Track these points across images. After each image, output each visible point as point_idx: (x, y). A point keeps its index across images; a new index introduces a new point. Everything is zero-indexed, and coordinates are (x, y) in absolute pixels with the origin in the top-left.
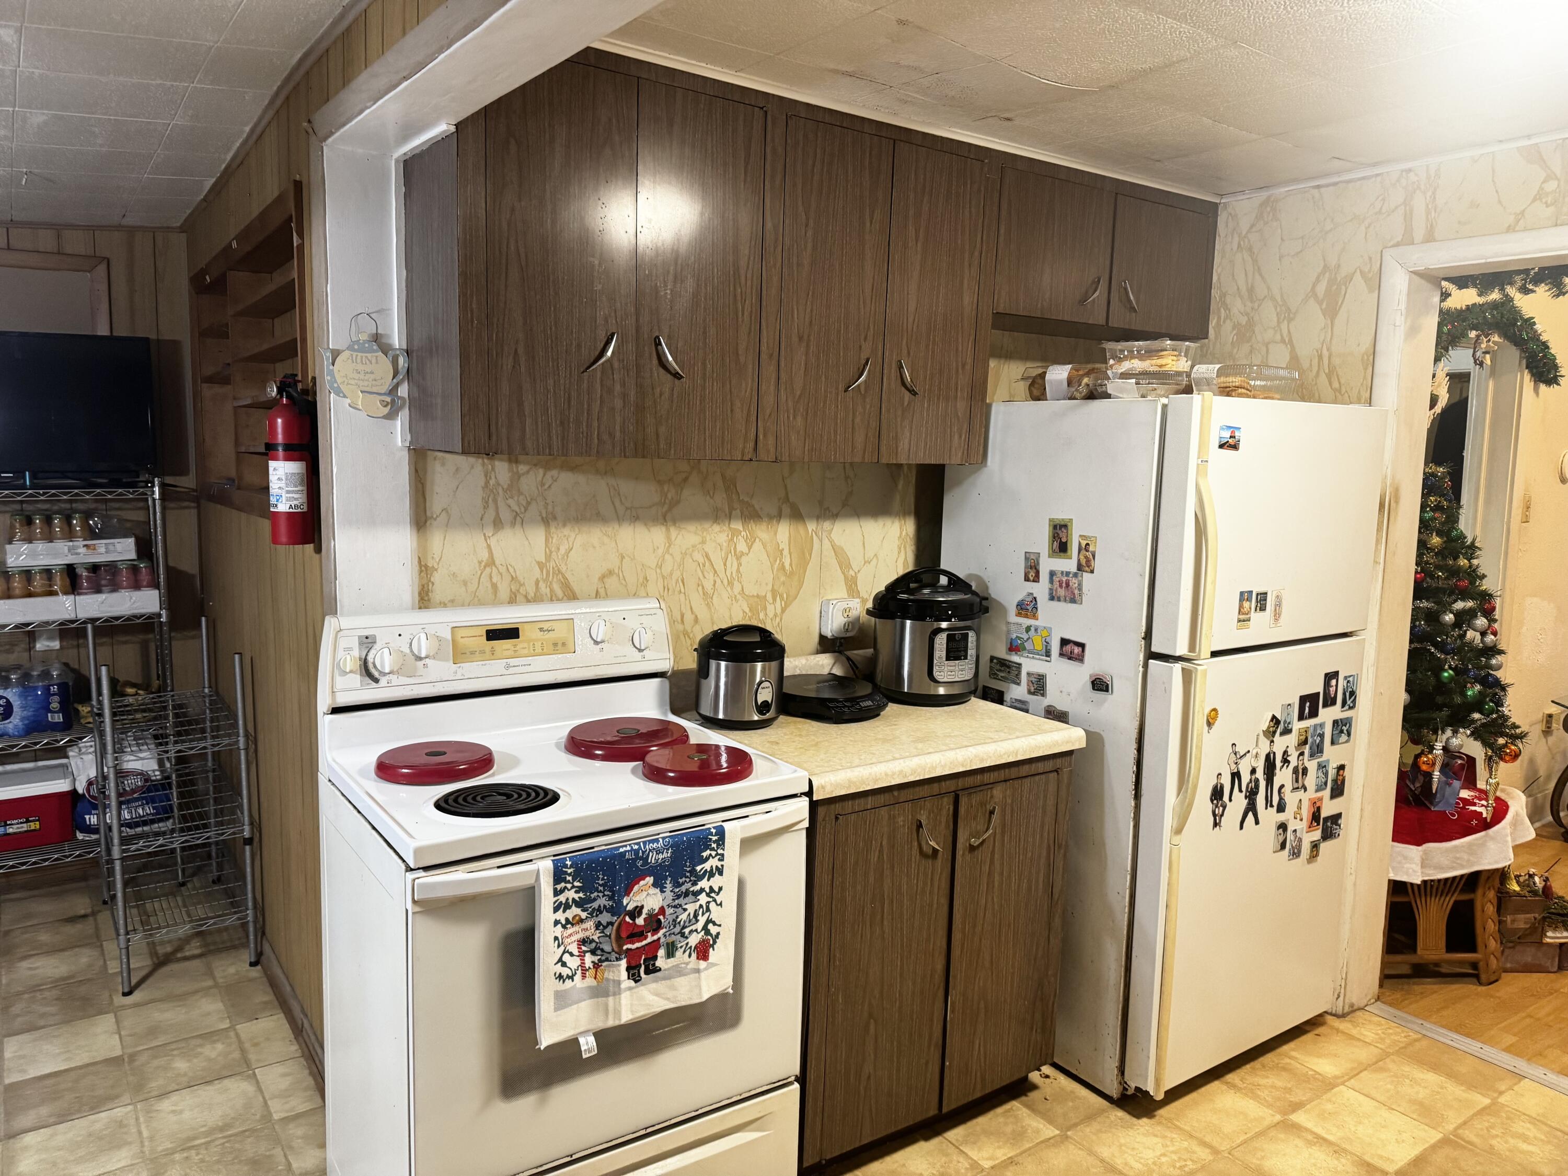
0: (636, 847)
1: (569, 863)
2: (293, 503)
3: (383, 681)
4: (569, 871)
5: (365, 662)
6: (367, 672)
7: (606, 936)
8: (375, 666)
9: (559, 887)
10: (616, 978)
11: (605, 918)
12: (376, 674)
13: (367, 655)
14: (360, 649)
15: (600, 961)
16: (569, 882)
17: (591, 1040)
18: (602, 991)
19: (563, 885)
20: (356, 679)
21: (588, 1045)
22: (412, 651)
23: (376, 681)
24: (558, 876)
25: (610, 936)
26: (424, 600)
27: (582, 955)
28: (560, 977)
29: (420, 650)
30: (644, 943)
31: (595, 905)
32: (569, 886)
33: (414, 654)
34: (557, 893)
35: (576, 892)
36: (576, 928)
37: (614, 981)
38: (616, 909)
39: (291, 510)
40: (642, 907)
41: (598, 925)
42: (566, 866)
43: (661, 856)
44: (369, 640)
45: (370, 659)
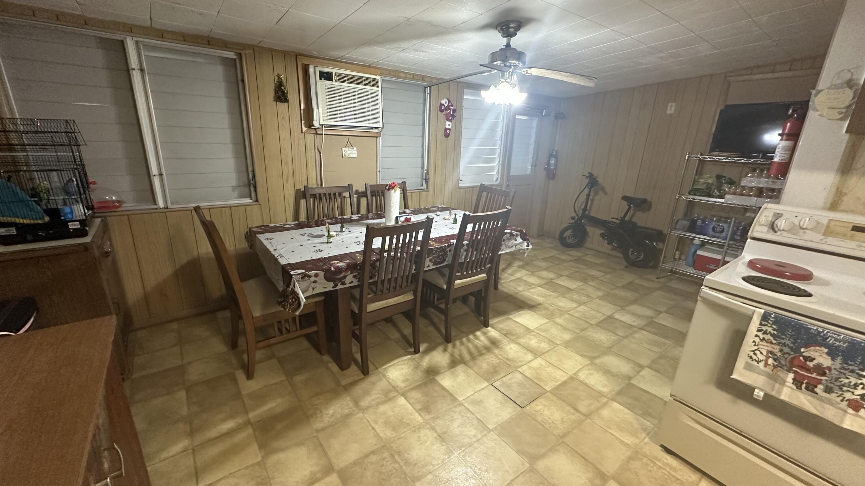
0: (820, 330)
1: (773, 316)
2: (781, 158)
3: (779, 233)
4: (771, 319)
5: (773, 223)
6: (772, 227)
7: (784, 357)
8: (777, 226)
9: (763, 323)
10: (784, 378)
11: (786, 350)
12: (776, 229)
13: (775, 221)
14: (773, 217)
15: (777, 365)
16: (770, 323)
17: (762, 394)
18: (773, 378)
19: (766, 323)
20: (766, 229)
21: (759, 394)
22: (799, 223)
23: (776, 232)
24: (765, 317)
25: (786, 359)
26: (834, 206)
27: (768, 357)
28: (751, 357)
29: (804, 224)
30: (809, 375)
31: (783, 341)
32: (769, 325)
33: (800, 226)
34: (761, 324)
35: (772, 330)
36: (768, 345)
37: (782, 379)
38: (796, 350)
39: (779, 161)
40: (814, 359)
41: (781, 350)
42: (771, 316)
43: (837, 343)
44: (778, 215)
45: (776, 222)
